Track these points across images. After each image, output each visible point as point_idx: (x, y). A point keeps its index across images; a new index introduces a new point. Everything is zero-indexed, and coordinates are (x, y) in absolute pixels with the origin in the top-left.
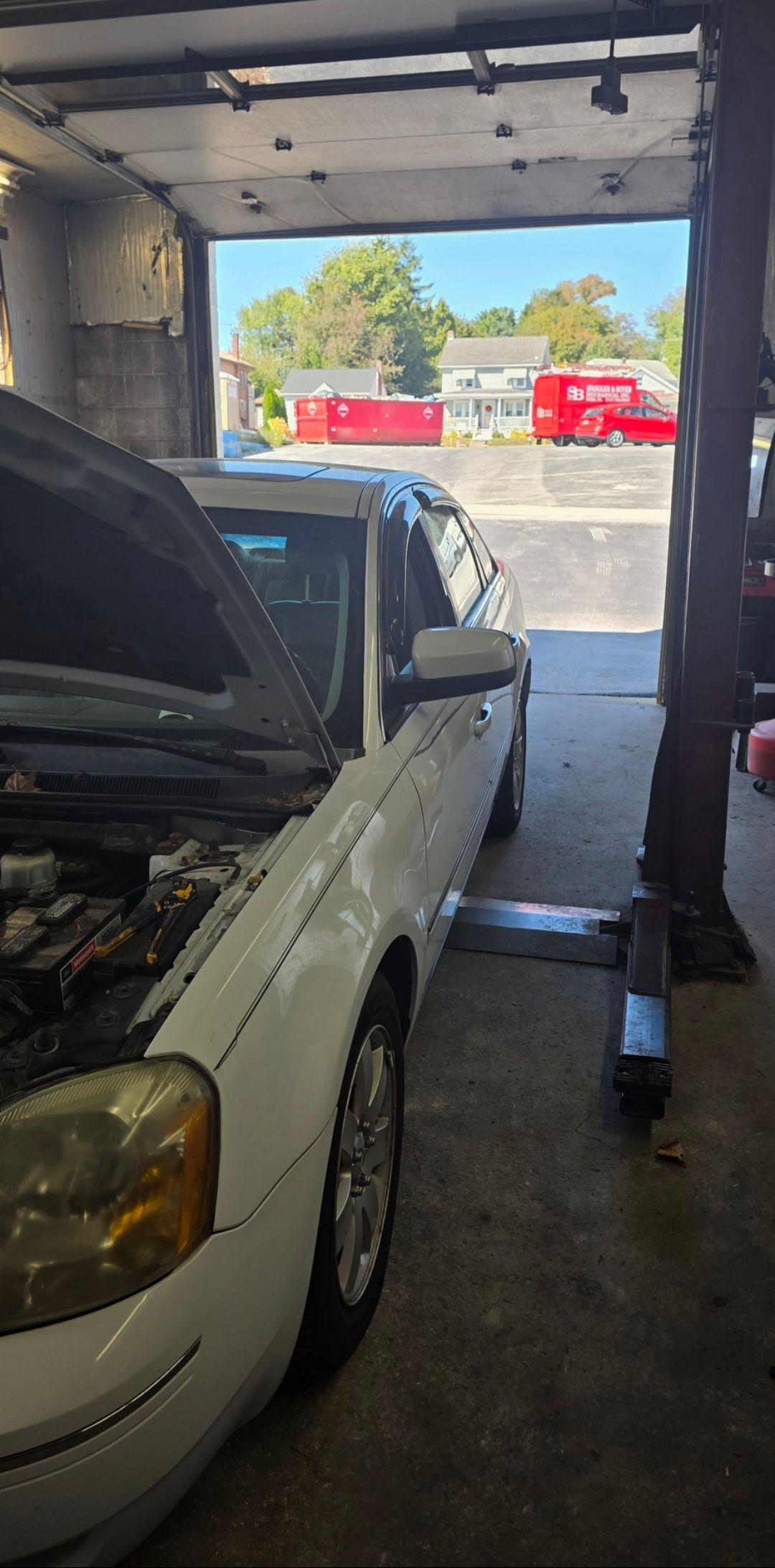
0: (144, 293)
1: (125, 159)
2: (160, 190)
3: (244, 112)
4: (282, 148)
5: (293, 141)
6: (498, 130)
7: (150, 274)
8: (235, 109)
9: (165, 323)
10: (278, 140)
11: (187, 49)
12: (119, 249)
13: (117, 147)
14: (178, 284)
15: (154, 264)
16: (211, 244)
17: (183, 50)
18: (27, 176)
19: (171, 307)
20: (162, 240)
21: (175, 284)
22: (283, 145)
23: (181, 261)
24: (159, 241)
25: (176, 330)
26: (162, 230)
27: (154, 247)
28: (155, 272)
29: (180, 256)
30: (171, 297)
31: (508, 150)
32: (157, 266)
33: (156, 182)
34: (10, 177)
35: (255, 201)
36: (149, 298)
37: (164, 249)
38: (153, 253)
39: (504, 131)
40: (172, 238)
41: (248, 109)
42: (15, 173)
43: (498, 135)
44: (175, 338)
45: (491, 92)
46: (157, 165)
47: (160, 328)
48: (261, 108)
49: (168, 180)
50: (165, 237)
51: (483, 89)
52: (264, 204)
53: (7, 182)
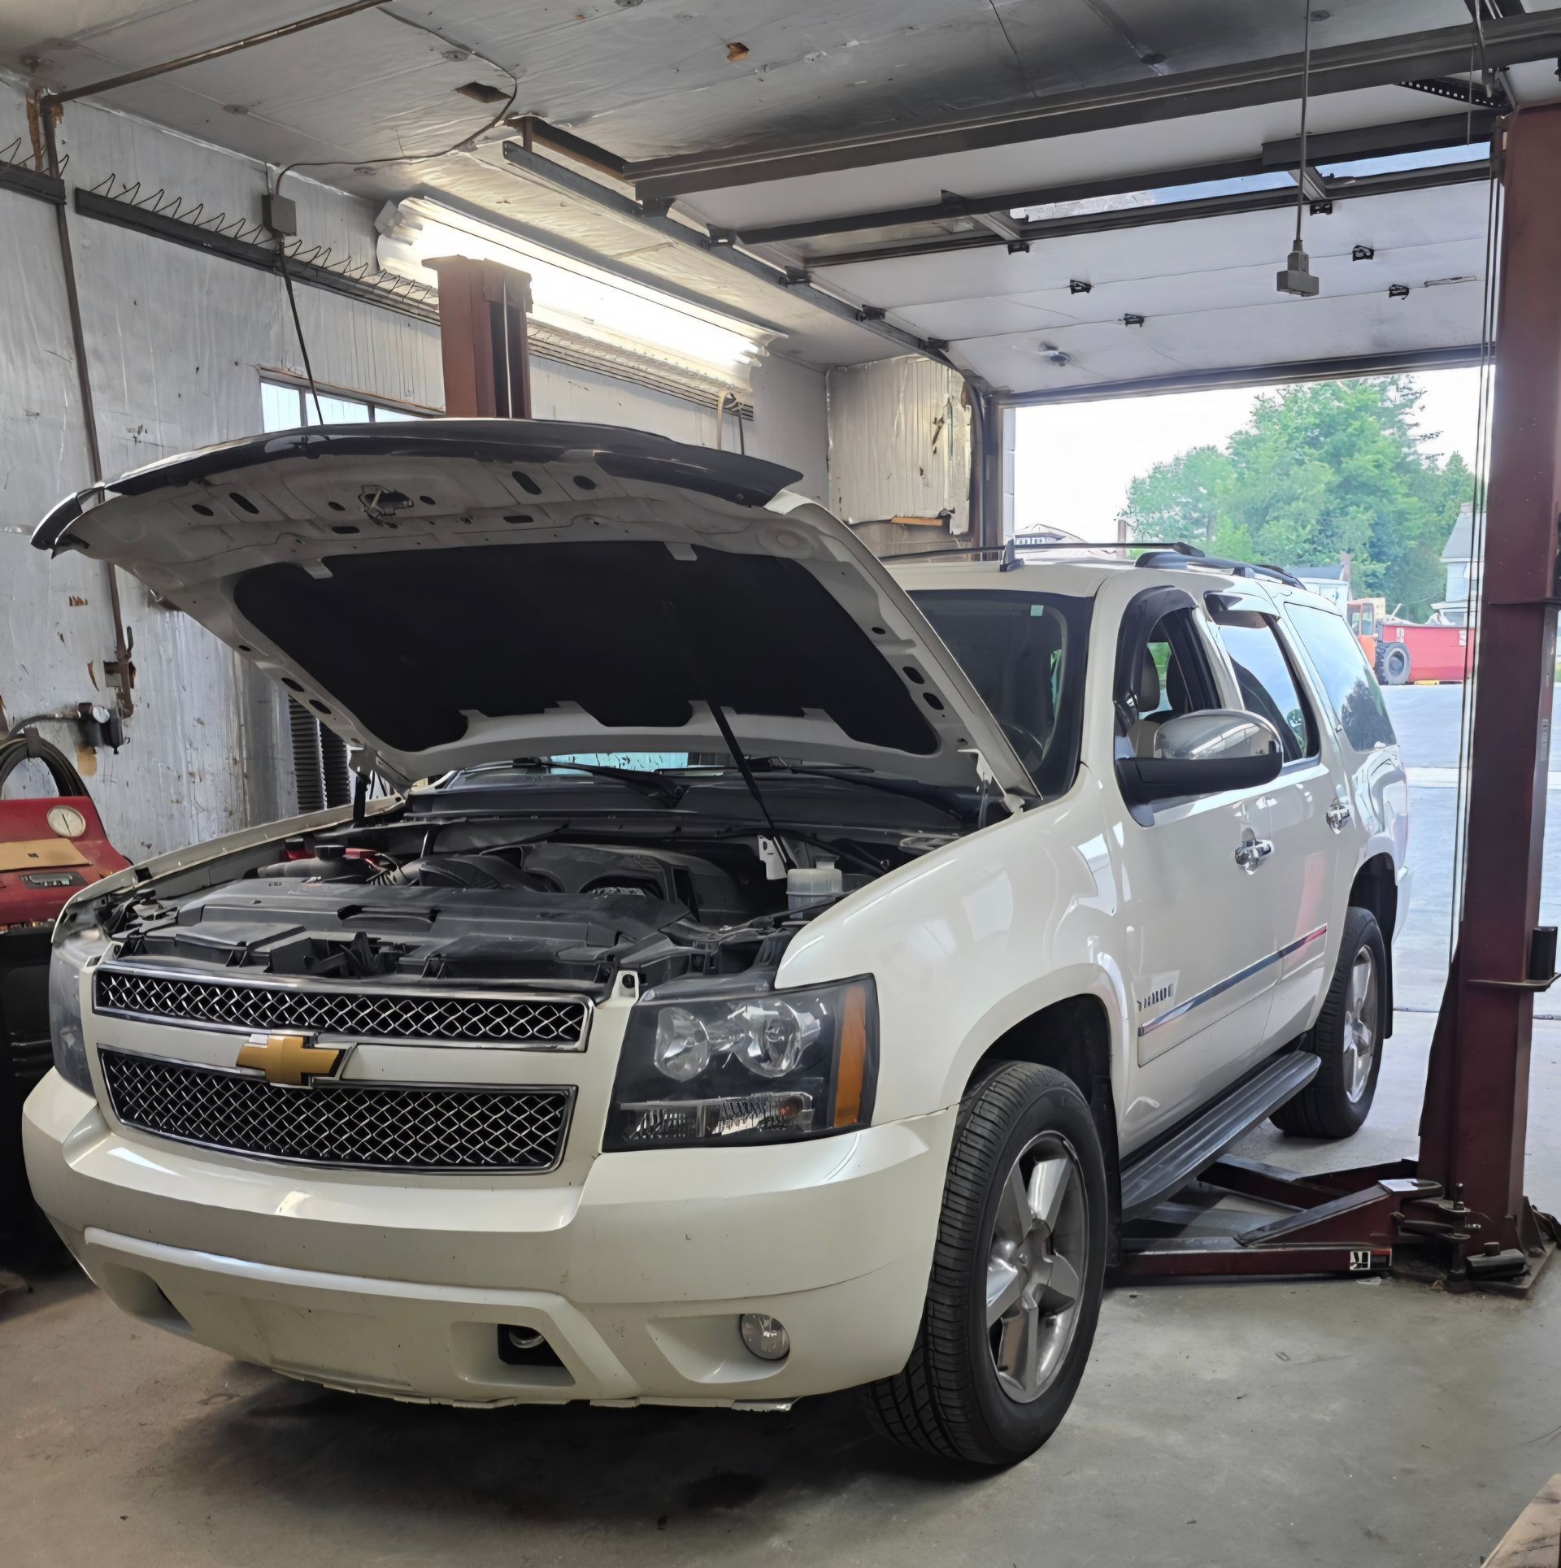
0: (920, 478)
1: (887, 314)
2: (936, 348)
3: (1023, 253)
4: (1079, 291)
5: (1092, 282)
6: (1354, 252)
7: (930, 454)
8: (1011, 250)
9: (945, 518)
10: (1072, 281)
11: (943, 192)
12: (893, 425)
13: (876, 302)
14: (964, 466)
15: (934, 441)
16: (1007, 412)
17: (939, 195)
18: (779, 340)
19: (953, 495)
20: (946, 410)
21: (960, 465)
22: (1080, 287)
23: (968, 436)
24: (942, 412)
25: (958, 526)
26: (946, 396)
27: (936, 419)
28: (935, 452)
29: (968, 429)
30: (953, 485)
31: (1376, 273)
32: (938, 444)
33: (929, 338)
34: (758, 342)
35: (1057, 353)
36: (927, 485)
37: (948, 421)
38: (935, 427)
39: (1362, 253)
40: (958, 407)
41: (1027, 249)
42: (765, 337)
43: (1355, 258)
44: (957, 536)
45: (1329, 211)
46: (928, 320)
47: (939, 523)
48: (1041, 247)
49: (942, 335)
50: (950, 405)
51: (1317, 208)
52: (1067, 355)
53: (755, 349)
